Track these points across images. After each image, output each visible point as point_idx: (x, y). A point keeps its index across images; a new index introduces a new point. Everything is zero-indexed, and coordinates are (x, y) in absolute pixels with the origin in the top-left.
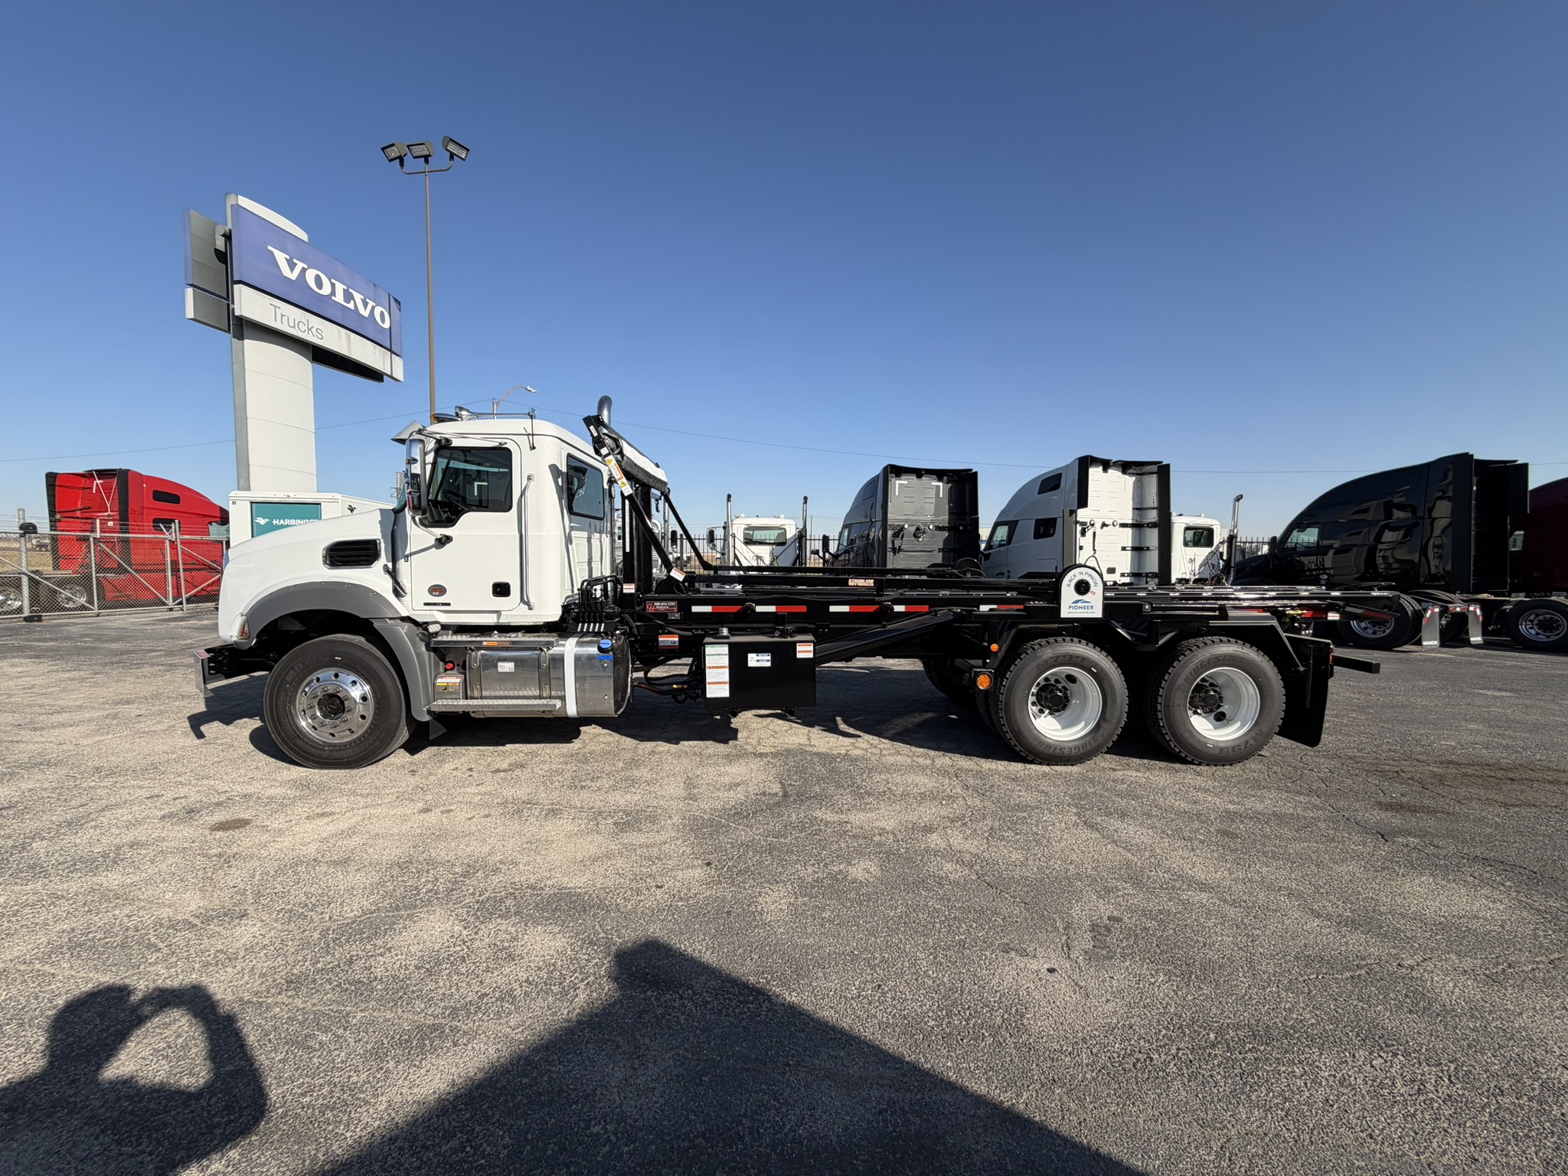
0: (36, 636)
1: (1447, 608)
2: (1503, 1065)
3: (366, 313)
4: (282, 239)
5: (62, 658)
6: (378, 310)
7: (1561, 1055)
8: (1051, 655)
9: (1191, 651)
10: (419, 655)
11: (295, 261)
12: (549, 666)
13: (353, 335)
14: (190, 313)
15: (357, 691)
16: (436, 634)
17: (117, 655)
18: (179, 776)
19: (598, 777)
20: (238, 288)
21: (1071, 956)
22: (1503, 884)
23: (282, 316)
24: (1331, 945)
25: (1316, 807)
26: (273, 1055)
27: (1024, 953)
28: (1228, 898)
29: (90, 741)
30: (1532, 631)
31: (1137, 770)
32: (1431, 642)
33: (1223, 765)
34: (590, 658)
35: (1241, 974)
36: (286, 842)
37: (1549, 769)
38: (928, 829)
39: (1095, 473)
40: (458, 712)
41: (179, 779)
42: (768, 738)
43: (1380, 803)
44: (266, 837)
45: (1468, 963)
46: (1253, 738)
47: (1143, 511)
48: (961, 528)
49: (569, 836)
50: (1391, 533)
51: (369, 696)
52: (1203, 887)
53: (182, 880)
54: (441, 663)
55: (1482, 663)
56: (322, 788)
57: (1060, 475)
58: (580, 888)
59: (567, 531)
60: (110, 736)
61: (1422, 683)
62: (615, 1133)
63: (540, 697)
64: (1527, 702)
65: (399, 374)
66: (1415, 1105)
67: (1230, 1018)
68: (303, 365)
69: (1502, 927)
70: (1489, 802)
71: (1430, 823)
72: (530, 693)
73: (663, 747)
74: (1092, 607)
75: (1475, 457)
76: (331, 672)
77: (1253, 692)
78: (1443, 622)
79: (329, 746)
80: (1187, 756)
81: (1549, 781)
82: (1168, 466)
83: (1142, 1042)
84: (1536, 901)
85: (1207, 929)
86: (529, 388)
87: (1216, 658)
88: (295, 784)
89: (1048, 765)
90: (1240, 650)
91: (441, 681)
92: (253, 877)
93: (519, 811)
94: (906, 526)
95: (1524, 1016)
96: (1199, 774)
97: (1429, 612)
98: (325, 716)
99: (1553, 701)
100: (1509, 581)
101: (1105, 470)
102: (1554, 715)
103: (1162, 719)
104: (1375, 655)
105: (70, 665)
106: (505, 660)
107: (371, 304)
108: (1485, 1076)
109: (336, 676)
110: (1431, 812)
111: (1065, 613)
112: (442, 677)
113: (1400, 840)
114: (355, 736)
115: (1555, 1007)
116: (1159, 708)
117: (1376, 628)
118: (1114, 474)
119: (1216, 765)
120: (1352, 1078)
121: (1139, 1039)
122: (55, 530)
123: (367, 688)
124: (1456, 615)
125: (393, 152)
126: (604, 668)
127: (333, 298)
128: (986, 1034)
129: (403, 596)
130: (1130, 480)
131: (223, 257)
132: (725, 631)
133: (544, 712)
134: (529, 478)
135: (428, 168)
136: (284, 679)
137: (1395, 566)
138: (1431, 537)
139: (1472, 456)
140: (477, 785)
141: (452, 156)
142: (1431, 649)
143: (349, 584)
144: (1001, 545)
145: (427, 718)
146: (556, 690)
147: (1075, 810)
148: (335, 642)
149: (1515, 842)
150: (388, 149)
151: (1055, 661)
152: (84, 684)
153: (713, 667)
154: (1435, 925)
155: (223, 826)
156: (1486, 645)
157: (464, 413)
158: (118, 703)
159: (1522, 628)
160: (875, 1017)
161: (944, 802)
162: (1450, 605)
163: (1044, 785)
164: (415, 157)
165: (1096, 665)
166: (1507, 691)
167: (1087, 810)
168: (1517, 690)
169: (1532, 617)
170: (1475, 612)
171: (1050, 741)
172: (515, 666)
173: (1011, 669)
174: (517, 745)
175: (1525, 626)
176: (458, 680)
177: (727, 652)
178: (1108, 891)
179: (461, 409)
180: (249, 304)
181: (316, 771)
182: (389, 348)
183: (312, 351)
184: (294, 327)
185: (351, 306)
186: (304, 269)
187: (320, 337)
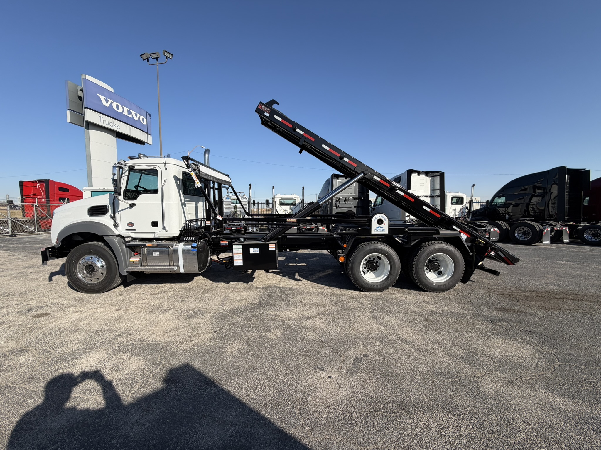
0: (11, 242)
1: (554, 228)
2: (498, 420)
3: (137, 119)
4: (103, 91)
5: (16, 251)
6: (141, 118)
7: (525, 416)
8: (369, 249)
9: (426, 247)
10: (122, 250)
11: (108, 99)
12: (173, 254)
13: (131, 127)
14: (69, 120)
15: (99, 264)
16: (129, 241)
17: (37, 249)
18: (33, 296)
19: (191, 297)
20: (86, 110)
21: (341, 371)
22: (533, 342)
23: (103, 120)
24: (450, 367)
25: (469, 310)
26: (6, 408)
27: (322, 369)
28: (416, 347)
29: (8, 282)
30: (590, 237)
31: (404, 294)
32: (546, 242)
33: (439, 292)
34: (189, 250)
35: (406, 379)
36: (59, 322)
37: (574, 294)
38: (309, 318)
39: (414, 176)
40: (138, 271)
41: (32, 297)
42: (264, 281)
43: (496, 308)
44: (53, 320)
45: (503, 376)
46: (451, 281)
47: (435, 191)
48: (363, 198)
49: (168, 320)
50: (536, 198)
51: (104, 266)
52: (408, 342)
53: (11, 337)
54: (133, 252)
55: (566, 250)
56: (84, 301)
57: (400, 177)
58: (160, 341)
59: (183, 201)
60: (16, 280)
61: (537, 258)
62: (120, 444)
63: (169, 266)
64: (577, 266)
65: (150, 142)
66: (453, 437)
67: (393, 398)
68: (112, 140)
69: (525, 361)
70: (543, 307)
71: (513, 316)
72: (165, 264)
73: (223, 284)
74: (384, 230)
75: (567, 168)
76: (90, 256)
77: (452, 263)
78: (553, 234)
79: (90, 285)
80: (424, 289)
81: (571, 299)
82: (444, 173)
83: (352, 408)
84: (543, 350)
85: (401, 360)
86: (202, 146)
87: (436, 250)
88: (75, 299)
89: (369, 292)
90: (446, 246)
91: (132, 259)
92: (38, 336)
93: (153, 310)
94: (341, 198)
95: (517, 399)
96: (428, 296)
97: (546, 230)
98: (87, 273)
99: (588, 266)
100: (582, 217)
101: (419, 175)
102: (586, 271)
103: (414, 274)
104: (523, 247)
105: (18, 253)
106: (156, 251)
107: (139, 115)
108: (488, 425)
109: (92, 258)
110: (515, 311)
111: (373, 232)
112: (132, 258)
113: (498, 323)
114: (99, 281)
115: (532, 395)
116: (413, 270)
117: (525, 236)
118: (422, 176)
119: (436, 292)
120: (432, 425)
121: (351, 407)
122: (23, 203)
123: (104, 263)
124: (557, 231)
125: (145, 57)
126: (194, 254)
127: (123, 113)
128: (290, 404)
129: (118, 227)
130: (429, 179)
131: (81, 98)
132: (242, 240)
133: (170, 271)
134: (165, 181)
135: (158, 62)
136: (72, 259)
137: (537, 211)
138: (550, 200)
139: (566, 167)
140: (143, 300)
141: (167, 58)
142: (547, 245)
143: (95, 222)
144: (379, 205)
145: (126, 274)
146: (175, 263)
147: (371, 311)
148: (91, 245)
149: (546, 324)
150: (143, 56)
151: (371, 251)
152: (19, 260)
153: (236, 254)
154: (496, 359)
155: (38, 316)
156: (571, 243)
157: (142, 156)
158: (27, 268)
159: (585, 236)
160: (249, 396)
161: (320, 307)
162: (554, 227)
163: (364, 301)
164: (153, 59)
165: (387, 253)
166: (570, 261)
167: (376, 310)
168: (575, 261)
169: (589, 232)
170: (566, 230)
171: (369, 283)
172: (160, 254)
173: (353, 254)
174: (166, 284)
175: (587, 235)
176: (138, 259)
177: (242, 248)
178: (368, 344)
179: (141, 154)
180: (90, 116)
181: (85, 294)
182: (147, 132)
183: (116, 134)
184: (108, 125)
185: (130, 116)
186: (112, 103)
187: (118, 128)
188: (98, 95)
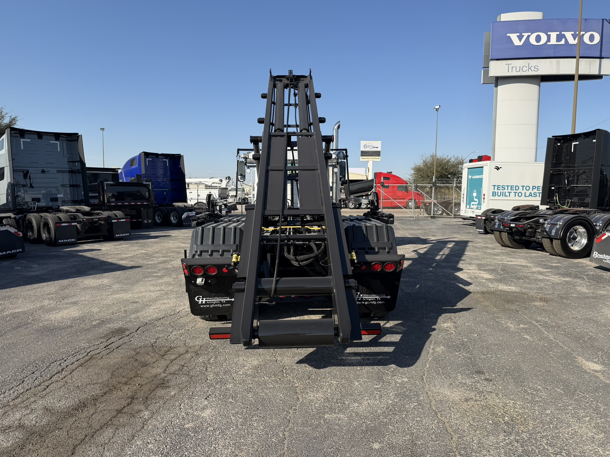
3: (575, 42)
6: (587, 35)
11: (523, 34)
20: (490, 63)
23: (512, 67)
68: (532, 89)
127: (548, 43)
182: (599, 56)
183: (540, 78)
184: (520, 71)
185: (563, 42)
186: (529, 36)
187: (536, 70)
188: (508, 35)
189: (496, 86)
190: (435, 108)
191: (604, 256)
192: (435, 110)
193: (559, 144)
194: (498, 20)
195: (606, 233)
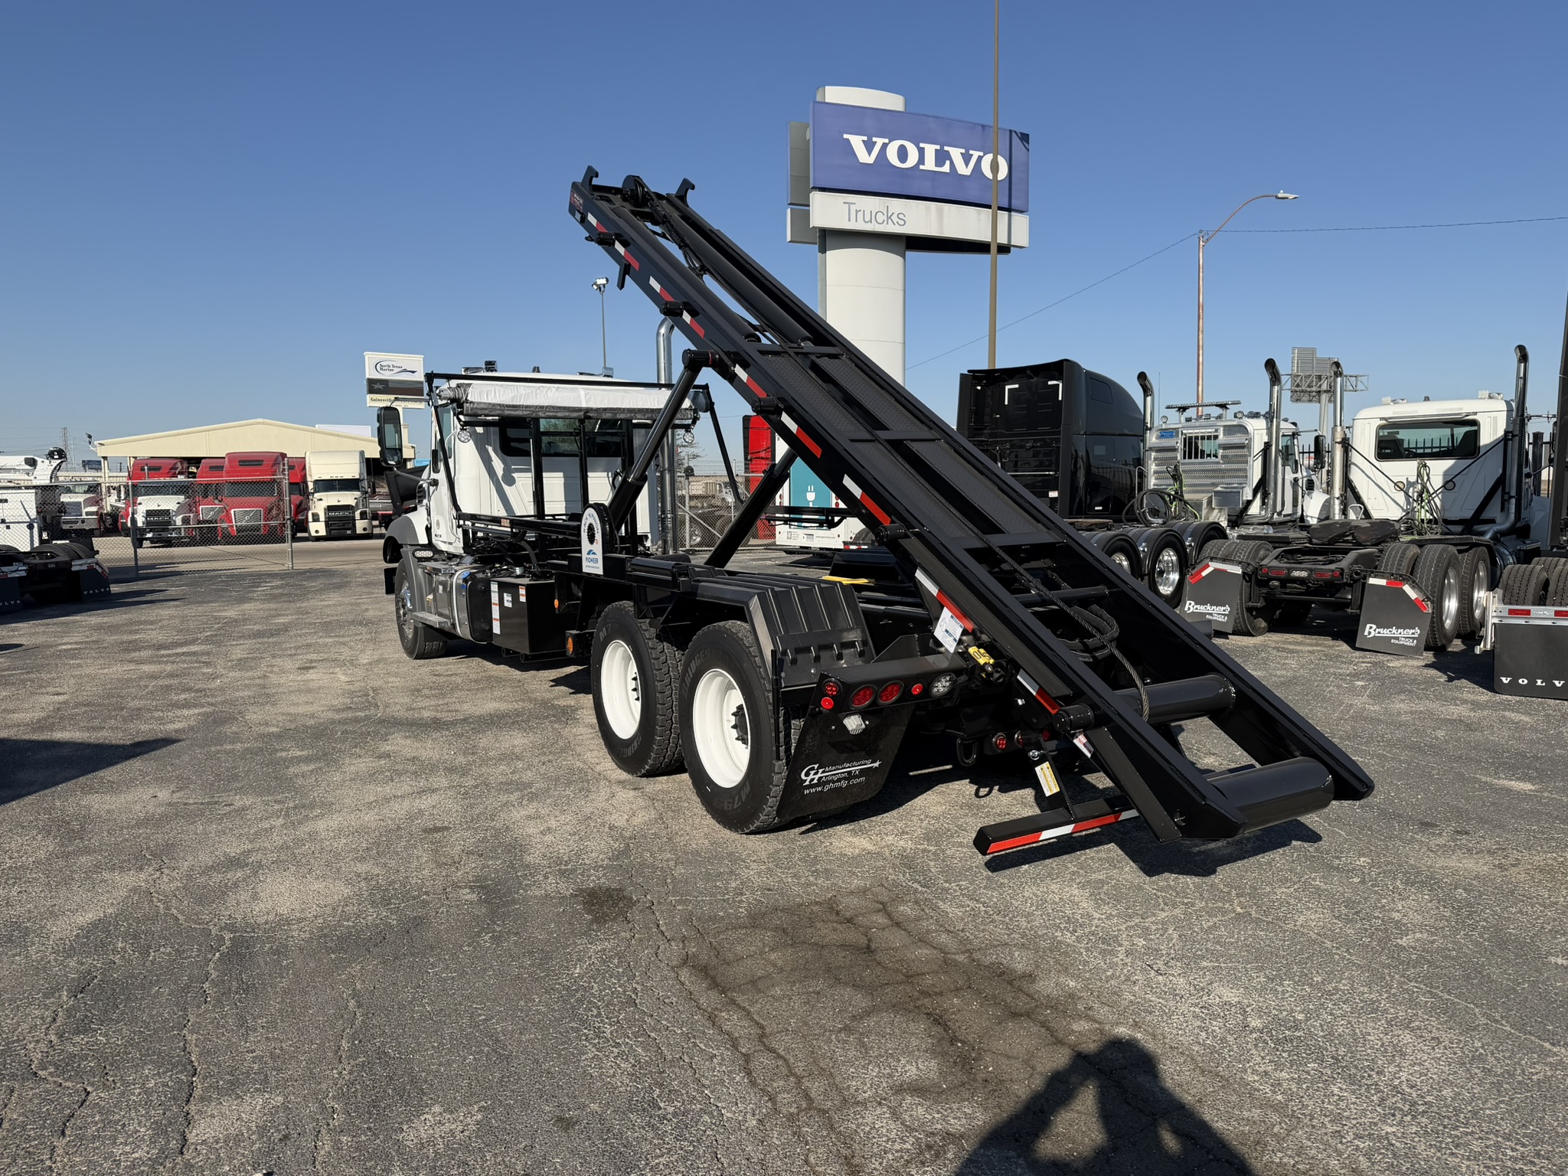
3: (968, 170)
4: (861, 119)
6: (988, 159)
8: (611, 622)
11: (874, 139)
13: (947, 207)
14: (789, 236)
20: (813, 197)
34: (460, 587)
68: (886, 264)
72: (448, 613)
74: (597, 561)
91: (428, 598)
107: (977, 154)
111: (584, 566)
112: (429, 595)
126: (464, 597)
127: (922, 167)
151: (612, 629)
153: (494, 604)
176: (432, 597)
177: (497, 590)
180: (824, 211)
182: (1006, 206)
183: (904, 239)
184: (871, 221)
185: (946, 168)
186: (885, 146)
187: (902, 223)
188: (846, 136)
189: (823, 250)
190: (595, 284)
191: (1209, 608)
192: (595, 287)
193: (979, 388)
194: (818, 99)
195: (1210, 563)
